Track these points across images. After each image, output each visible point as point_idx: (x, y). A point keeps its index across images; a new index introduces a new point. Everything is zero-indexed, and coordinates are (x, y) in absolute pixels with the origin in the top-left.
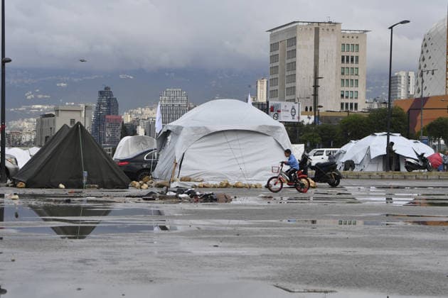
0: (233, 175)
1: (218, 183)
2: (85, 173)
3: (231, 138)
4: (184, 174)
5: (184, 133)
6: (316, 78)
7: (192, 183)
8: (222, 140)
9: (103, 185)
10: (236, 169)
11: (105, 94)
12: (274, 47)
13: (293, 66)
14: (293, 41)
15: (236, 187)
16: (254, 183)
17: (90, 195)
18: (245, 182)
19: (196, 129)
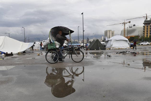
0: (120, 47)
1: (118, 48)
2: (100, 48)
3: (120, 41)
4: (112, 47)
5: (112, 41)
6: (109, 36)
7: (114, 48)
8: (119, 41)
9: (102, 49)
10: (122, 46)
11: (88, 38)
12: (105, 33)
13: (107, 35)
14: (107, 32)
15: (121, 49)
16: (124, 48)
17: (100, 51)
18: (122, 48)
19: (114, 40)
